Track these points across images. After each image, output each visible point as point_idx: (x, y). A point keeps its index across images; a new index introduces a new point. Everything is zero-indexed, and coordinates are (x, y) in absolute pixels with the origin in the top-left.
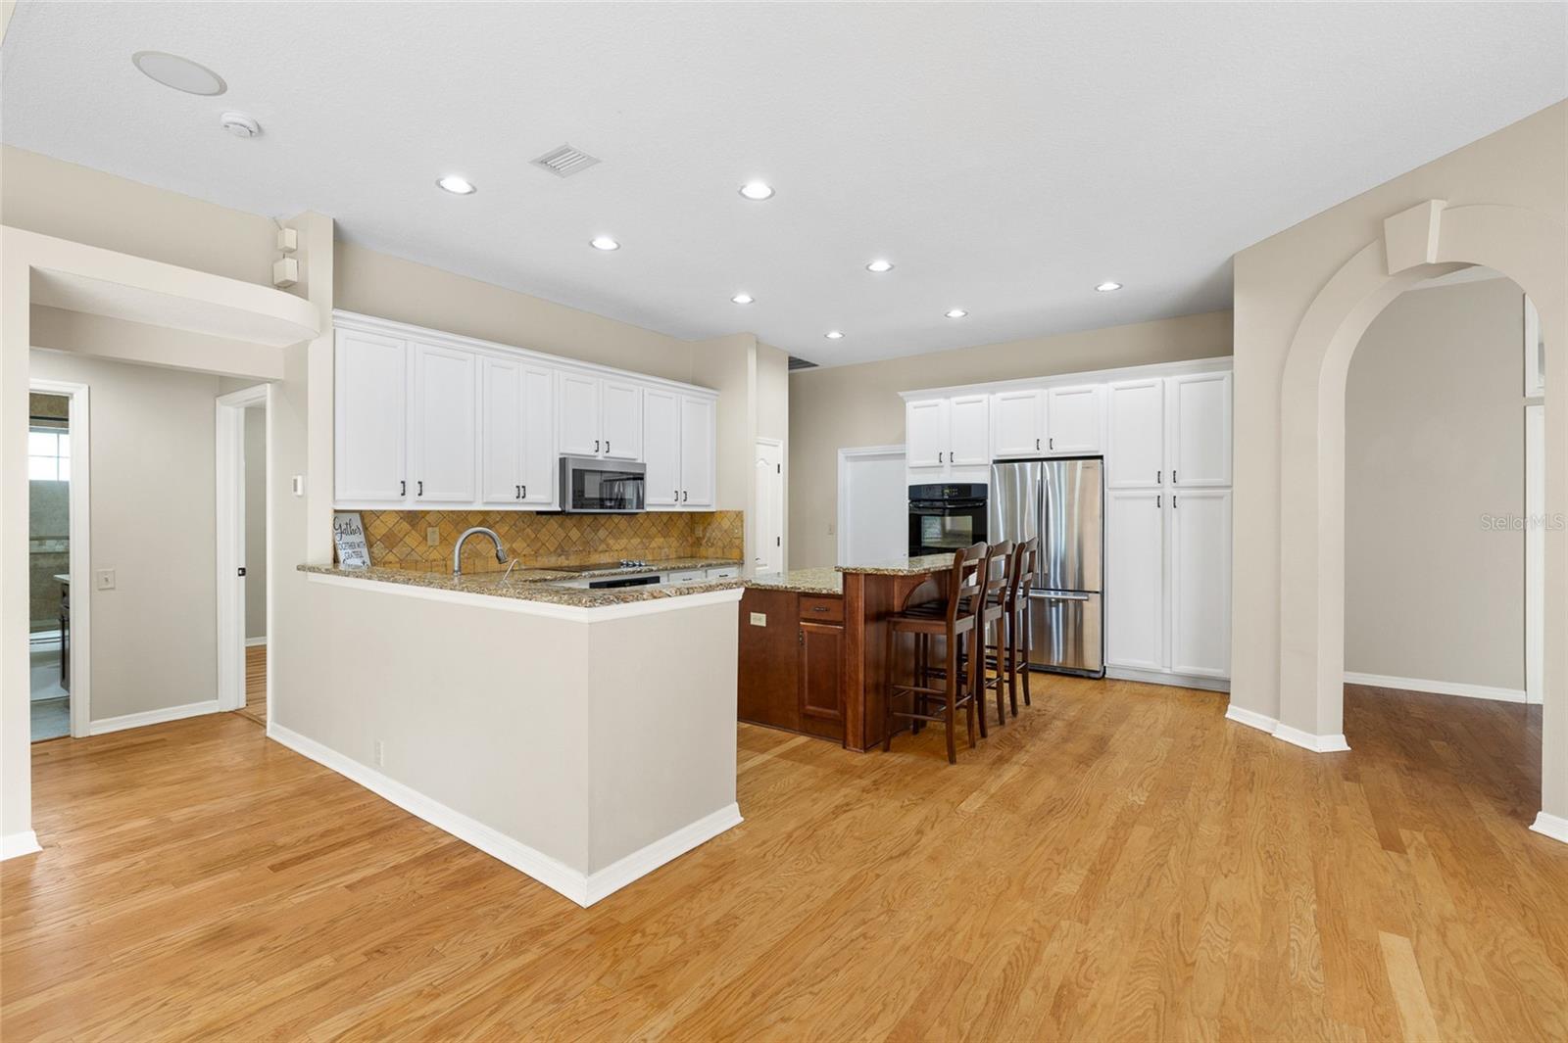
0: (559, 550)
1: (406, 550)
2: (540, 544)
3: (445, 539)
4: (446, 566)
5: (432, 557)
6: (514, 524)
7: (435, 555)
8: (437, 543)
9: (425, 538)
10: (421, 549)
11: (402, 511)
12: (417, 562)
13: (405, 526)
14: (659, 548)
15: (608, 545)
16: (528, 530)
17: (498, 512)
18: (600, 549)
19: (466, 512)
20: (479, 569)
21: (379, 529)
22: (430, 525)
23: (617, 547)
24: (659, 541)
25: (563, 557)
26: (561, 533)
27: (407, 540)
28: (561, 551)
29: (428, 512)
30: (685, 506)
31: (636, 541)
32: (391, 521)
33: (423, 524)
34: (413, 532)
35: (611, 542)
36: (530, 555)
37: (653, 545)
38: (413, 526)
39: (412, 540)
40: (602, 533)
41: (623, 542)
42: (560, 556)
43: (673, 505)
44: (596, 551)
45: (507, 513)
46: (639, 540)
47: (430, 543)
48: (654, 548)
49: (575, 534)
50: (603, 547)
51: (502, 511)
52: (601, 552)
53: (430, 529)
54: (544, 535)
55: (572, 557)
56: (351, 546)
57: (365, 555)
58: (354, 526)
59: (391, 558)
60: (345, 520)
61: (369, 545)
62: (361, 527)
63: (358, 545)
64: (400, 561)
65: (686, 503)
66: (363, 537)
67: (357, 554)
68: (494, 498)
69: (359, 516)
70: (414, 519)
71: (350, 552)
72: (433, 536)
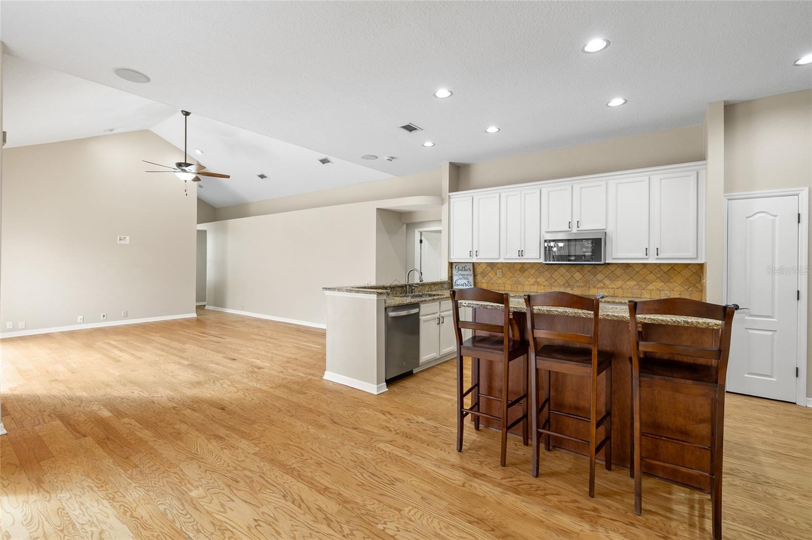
0: (566, 285)
1: (489, 278)
2: (553, 280)
3: (504, 275)
4: (504, 286)
6: (538, 269)
7: (500, 281)
8: (501, 276)
9: (496, 274)
10: (495, 279)
11: (488, 263)
12: (493, 284)
13: (489, 269)
15: (604, 284)
16: (547, 273)
17: (530, 263)
18: (598, 286)
19: (514, 263)
20: (519, 290)
21: (479, 270)
22: (498, 268)
23: (611, 286)
24: (659, 284)
25: (569, 289)
26: (568, 275)
27: (489, 274)
29: (498, 263)
30: (657, 259)
31: (631, 283)
32: (484, 266)
33: (496, 268)
34: (492, 271)
35: (607, 282)
36: (547, 286)
38: (492, 269)
39: (491, 275)
40: (599, 277)
41: (619, 283)
42: (567, 287)
45: (534, 263)
46: (636, 283)
47: (498, 276)
49: (578, 276)
50: (600, 285)
51: (532, 263)
53: (498, 270)
54: (556, 275)
55: (575, 289)
56: (462, 275)
57: (471, 279)
58: (467, 268)
59: (483, 281)
60: (462, 266)
61: (475, 276)
62: (471, 269)
63: (467, 275)
64: (487, 282)
65: (659, 256)
66: (471, 272)
67: (465, 279)
68: (508, 256)
69: (471, 264)
70: (492, 265)
71: (461, 277)
72: (499, 273)
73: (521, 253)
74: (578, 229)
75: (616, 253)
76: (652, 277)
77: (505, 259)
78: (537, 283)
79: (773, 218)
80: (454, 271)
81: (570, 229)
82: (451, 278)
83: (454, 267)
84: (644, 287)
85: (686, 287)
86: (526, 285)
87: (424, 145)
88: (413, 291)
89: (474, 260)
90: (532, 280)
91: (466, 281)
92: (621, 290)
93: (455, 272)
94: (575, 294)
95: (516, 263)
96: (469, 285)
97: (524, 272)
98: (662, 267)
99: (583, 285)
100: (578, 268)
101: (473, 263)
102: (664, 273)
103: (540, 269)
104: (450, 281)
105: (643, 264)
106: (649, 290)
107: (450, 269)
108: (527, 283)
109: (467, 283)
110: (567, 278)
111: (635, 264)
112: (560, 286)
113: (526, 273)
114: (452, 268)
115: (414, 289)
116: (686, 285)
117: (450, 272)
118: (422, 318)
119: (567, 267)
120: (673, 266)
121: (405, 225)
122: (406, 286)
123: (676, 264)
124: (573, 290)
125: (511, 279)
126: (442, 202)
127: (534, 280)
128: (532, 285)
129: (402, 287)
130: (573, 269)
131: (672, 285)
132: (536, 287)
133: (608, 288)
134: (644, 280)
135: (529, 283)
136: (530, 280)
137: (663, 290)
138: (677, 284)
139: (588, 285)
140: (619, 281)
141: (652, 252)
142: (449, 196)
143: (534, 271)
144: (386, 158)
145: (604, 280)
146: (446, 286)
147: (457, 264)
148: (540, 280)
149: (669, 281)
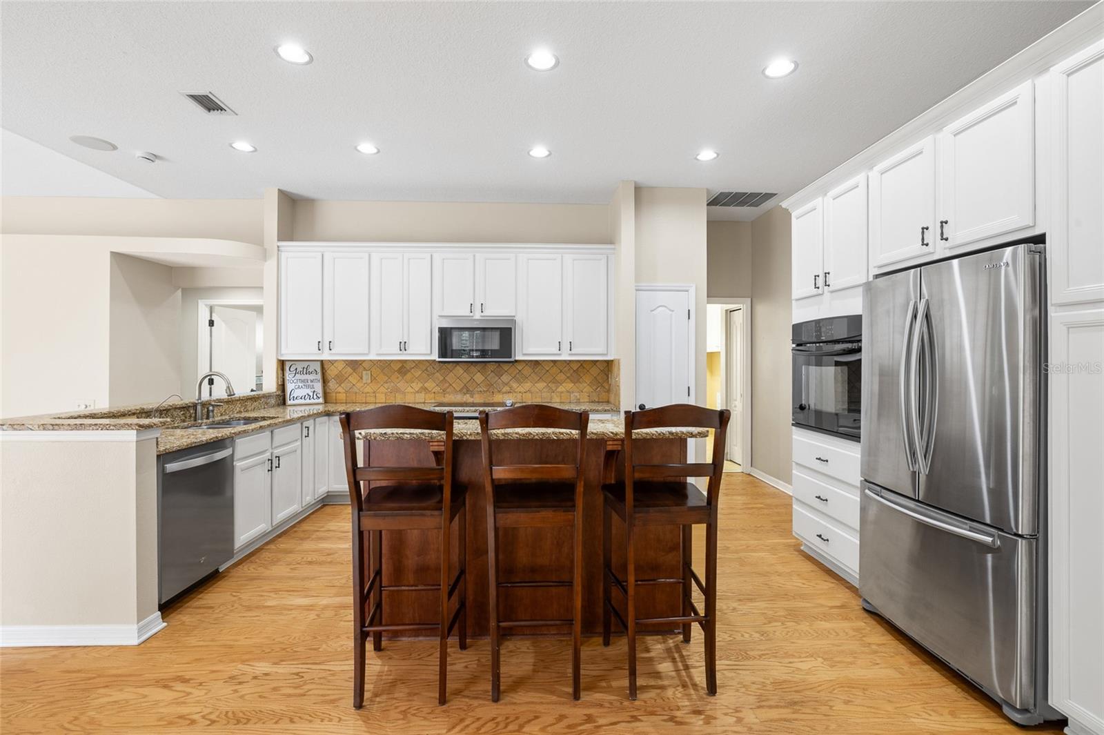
0: (465, 390)
1: (349, 385)
2: (447, 385)
3: (375, 379)
4: (375, 396)
5: (366, 390)
6: (426, 370)
7: (368, 389)
8: (369, 381)
9: (361, 378)
10: (359, 385)
11: (348, 361)
12: (356, 393)
13: (349, 370)
14: (568, 392)
16: (438, 374)
17: (413, 361)
18: (504, 390)
19: (389, 361)
21: (332, 372)
22: (365, 369)
23: (518, 390)
24: (569, 386)
25: (468, 395)
26: (467, 377)
27: (350, 378)
28: (466, 390)
29: (364, 361)
30: (570, 354)
31: (541, 385)
32: (341, 366)
33: (361, 369)
34: (354, 373)
35: (515, 385)
36: (439, 393)
37: (561, 389)
38: (354, 370)
39: (353, 379)
40: (505, 378)
41: (527, 385)
42: (465, 394)
43: (560, 354)
44: (499, 392)
45: (420, 361)
46: (546, 384)
47: (364, 381)
48: (562, 392)
49: (479, 377)
50: (506, 389)
52: (506, 393)
53: (364, 372)
54: (451, 377)
55: (476, 396)
56: (303, 381)
57: (319, 387)
58: (310, 370)
59: (340, 389)
60: (303, 366)
61: (325, 381)
62: (319, 370)
63: (312, 381)
64: (346, 392)
65: (573, 352)
66: (319, 376)
67: (308, 387)
68: (384, 351)
69: (319, 363)
70: (354, 365)
71: (301, 385)
72: (366, 376)
73: (403, 346)
74: (483, 314)
75: (528, 347)
76: (561, 377)
77: (378, 354)
78: (425, 389)
79: (671, 313)
80: (287, 373)
81: (471, 314)
82: (282, 387)
83: (287, 368)
84: (554, 389)
85: (594, 388)
86: (408, 392)
87: (234, 145)
88: (211, 414)
89: (326, 356)
90: (417, 386)
91: (309, 391)
92: (530, 395)
93: (288, 376)
94: (475, 402)
95: (392, 361)
96: (315, 397)
97: (405, 374)
98: (572, 365)
99: (485, 389)
100: (479, 367)
101: (322, 361)
102: (574, 371)
103: (428, 369)
104: (279, 393)
105: (552, 361)
106: (558, 392)
107: (280, 372)
108: (409, 389)
109: (311, 394)
110: (465, 382)
111: (544, 361)
112: (456, 392)
113: (409, 376)
114: (283, 370)
115: (213, 411)
116: (594, 385)
117: (280, 375)
118: (238, 465)
119: (466, 366)
120: (582, 364)
121: (180, 289)
122: (195, 406)
123: (585, 361)
124: (473, 397)
125: (386, 385)
126: (265, 256)
127: (420, 385)
128: (418, 392)
129: (185, 408)
130: (473, 369)
131: (581, 386)
132: (422, 395)
133: (515, 392)
134: (555, 381)
135: (412, 390)
136: (414, 385)
137: (573, 392)
138: (585, 385)
139: (491, 390)
140: (527, 383)
141: (566, 346)
142: (278, 247)
143: (420, 373)
144: (139, 153)
145: (511, 382)
146: (273, 401)
147: (293, 363)
148: (430, 385)
149: (578, 381)
